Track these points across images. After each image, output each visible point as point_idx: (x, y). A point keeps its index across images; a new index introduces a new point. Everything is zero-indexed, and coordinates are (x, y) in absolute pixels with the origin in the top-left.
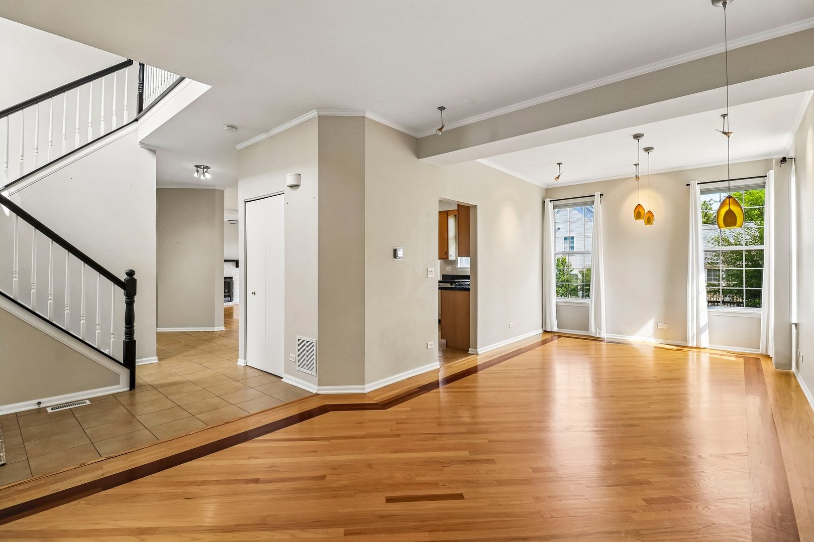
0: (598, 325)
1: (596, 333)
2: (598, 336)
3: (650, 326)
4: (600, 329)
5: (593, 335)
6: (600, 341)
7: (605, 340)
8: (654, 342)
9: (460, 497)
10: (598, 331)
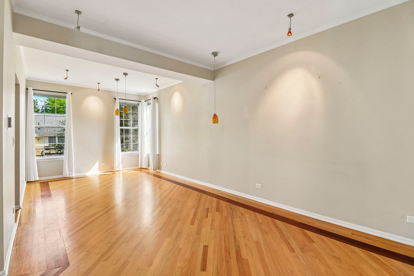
0: (70, 170)
1: (70, 175)
2: (71, 176)
3: (97, 165)
4: (72, 172)
5: (67, 176)
6: (72, 179)
7: (74, 178)
8: (99, 173)
9: (206, 247)
10: (71, 173)
